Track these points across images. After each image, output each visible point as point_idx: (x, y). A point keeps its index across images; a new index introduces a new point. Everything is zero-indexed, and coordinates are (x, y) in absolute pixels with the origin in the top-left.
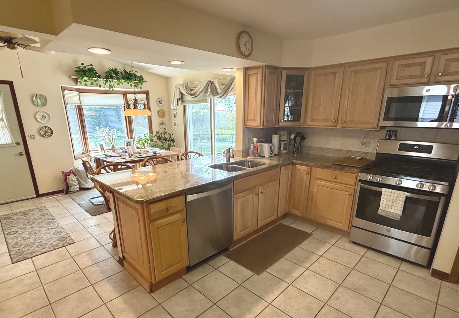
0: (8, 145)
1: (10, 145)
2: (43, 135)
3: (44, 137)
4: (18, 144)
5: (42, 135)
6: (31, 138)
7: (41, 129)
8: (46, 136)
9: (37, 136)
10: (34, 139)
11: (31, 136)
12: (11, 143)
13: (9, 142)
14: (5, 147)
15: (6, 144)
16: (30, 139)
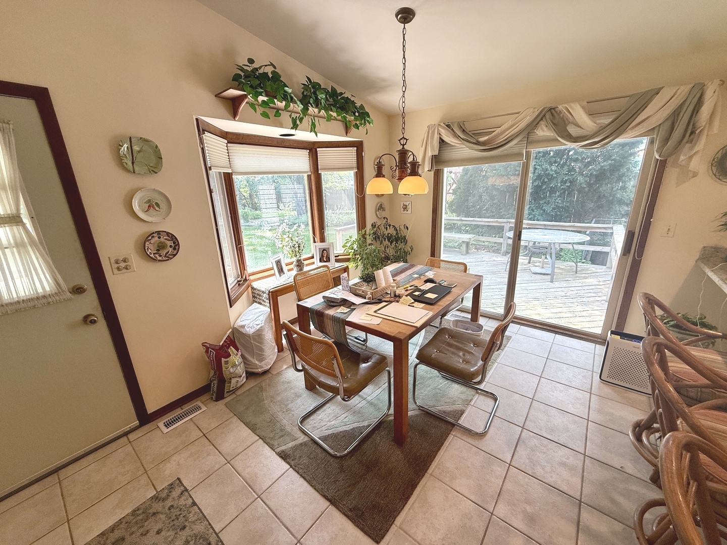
0: (45, 301)
1: (50, 300)
2: (152, 256)
3: (155, 260)
4: (78, 290)
5: (149, 256)
6: (118, 269)
7: (147, 240)
8: (159, 258)
9: (136, 261)
10: (127, 269)
11: (117, 262)
12: (55, 290)
13: (48, 289)
14: (34, 307)
15: (38, 298)
16: (116, 271)
